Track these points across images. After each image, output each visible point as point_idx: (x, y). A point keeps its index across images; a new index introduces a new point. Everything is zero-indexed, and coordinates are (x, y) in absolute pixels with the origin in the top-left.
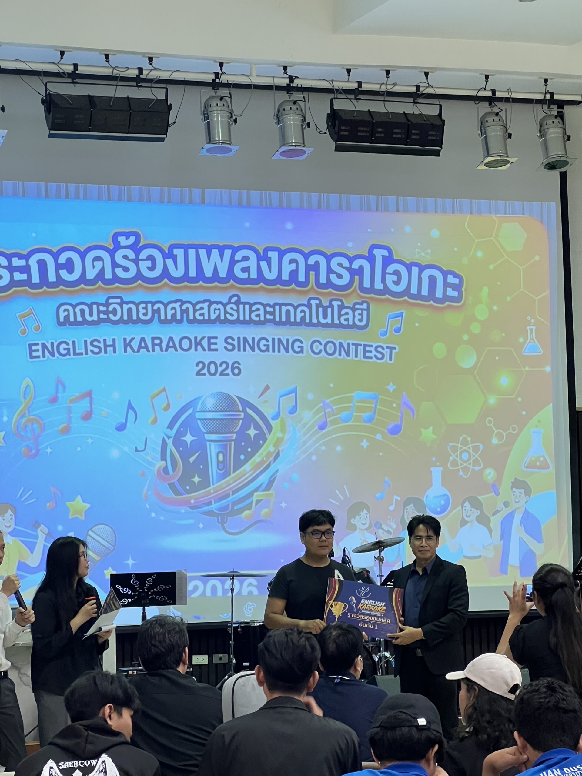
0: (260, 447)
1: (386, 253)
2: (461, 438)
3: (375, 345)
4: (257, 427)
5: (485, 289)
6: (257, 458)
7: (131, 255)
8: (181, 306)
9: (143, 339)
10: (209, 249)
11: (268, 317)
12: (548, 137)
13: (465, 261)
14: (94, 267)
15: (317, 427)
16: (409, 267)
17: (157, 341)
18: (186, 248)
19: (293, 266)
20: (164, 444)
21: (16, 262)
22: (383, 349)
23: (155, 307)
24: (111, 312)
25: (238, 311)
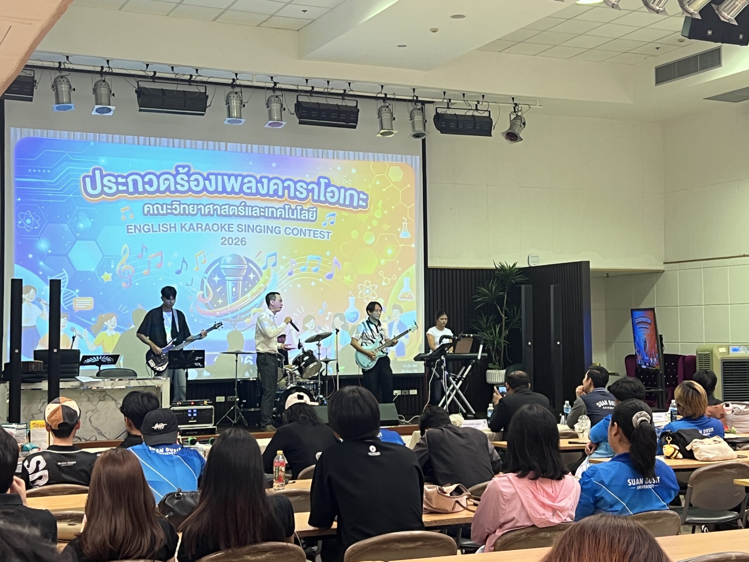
0: (256, 284)
1: (327, 181)
2: (366, 282)
3: (320, 230)
4: (254, 273)
5: (381, 202)
6: (254, 290)
7: (186, 178)
8: (213, 207)
9: (191, 224)
10: (229, 176)
11: (262, 214)
12: (415, 120)
13: (370, 186)
14: (164, 184)
15: (287, 274)
16: (339, 189)
17: (199, 226)
18: (216, 175)
19: (276, 187)
20: (203, 282)
21: (120, 180)
22: (324, 232)
23: (199, 207)
24: (174, 209)
25: (245, 210)
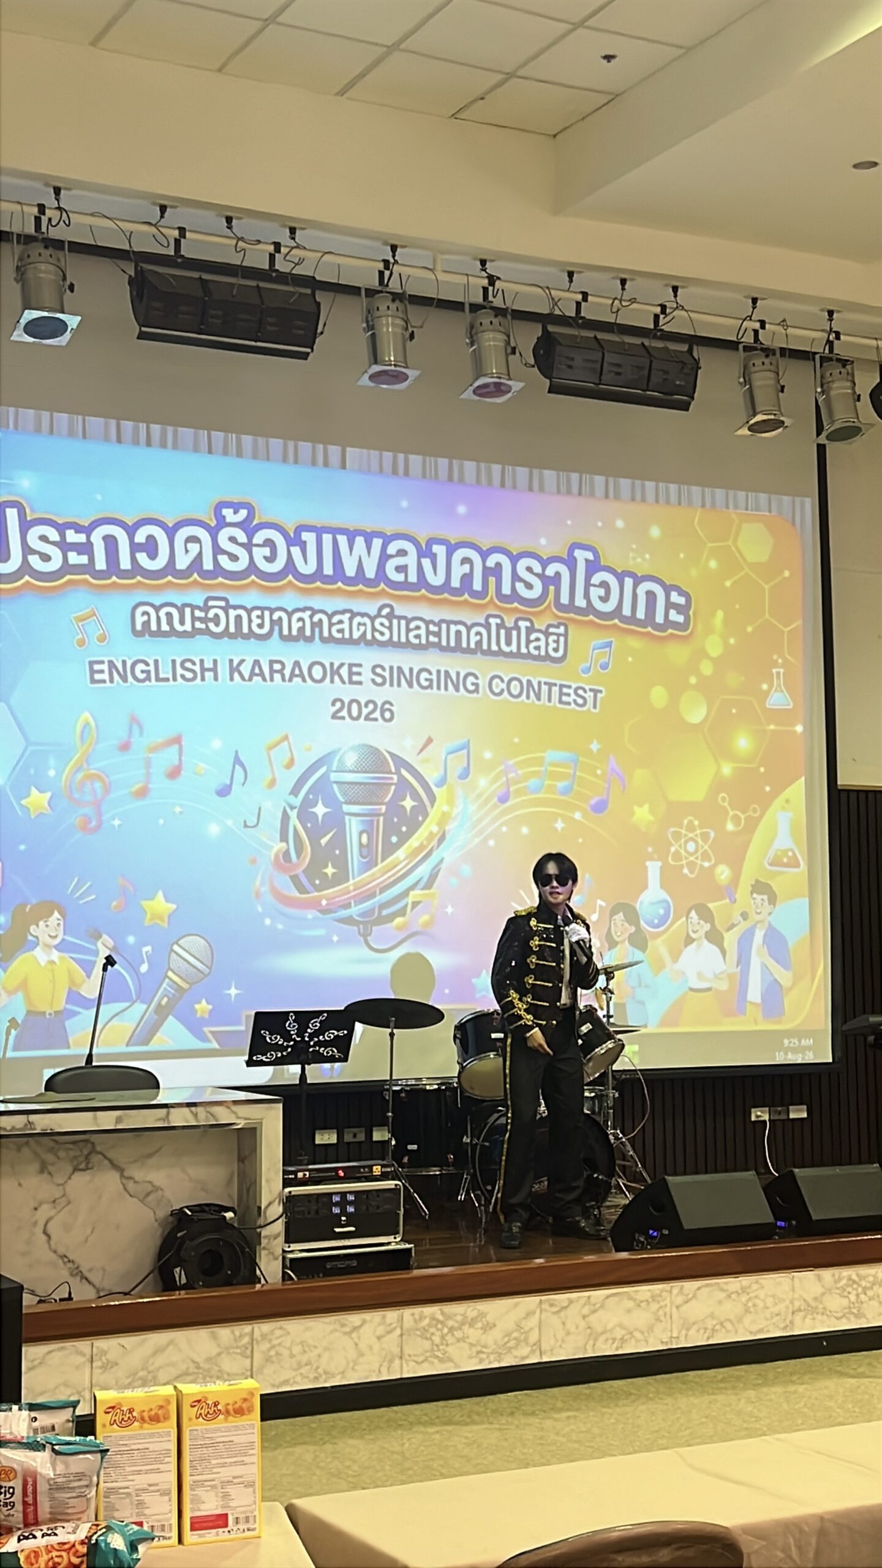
0: (420, 824)
1: (590, 556)
2: (686, 822)
3: (574, 686)
4: (415, 796)
5: (720, 614)
6: (414, 842)
7: (242, 537)
8: (311, 617)
9: (257, 663)
10: (351, 536)
11: (432, 639)
12: (833, 393)
13: (694, 572)
14: (187, 551)
15: (495, 800)
16: (620, 577)
17: (277, 667)
18: (319, 531)
19: (466, 568)
20: (285, 817)
21: (72, 536)
22: (585, 691)
23: (275, 616)
24: (211, 620)
25: (390, 628)
